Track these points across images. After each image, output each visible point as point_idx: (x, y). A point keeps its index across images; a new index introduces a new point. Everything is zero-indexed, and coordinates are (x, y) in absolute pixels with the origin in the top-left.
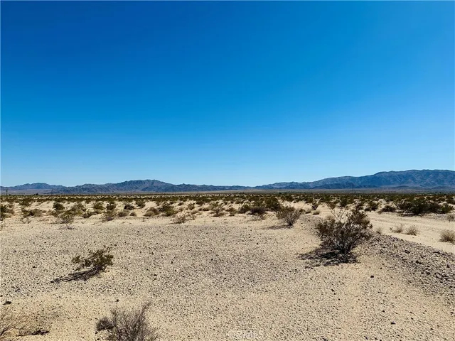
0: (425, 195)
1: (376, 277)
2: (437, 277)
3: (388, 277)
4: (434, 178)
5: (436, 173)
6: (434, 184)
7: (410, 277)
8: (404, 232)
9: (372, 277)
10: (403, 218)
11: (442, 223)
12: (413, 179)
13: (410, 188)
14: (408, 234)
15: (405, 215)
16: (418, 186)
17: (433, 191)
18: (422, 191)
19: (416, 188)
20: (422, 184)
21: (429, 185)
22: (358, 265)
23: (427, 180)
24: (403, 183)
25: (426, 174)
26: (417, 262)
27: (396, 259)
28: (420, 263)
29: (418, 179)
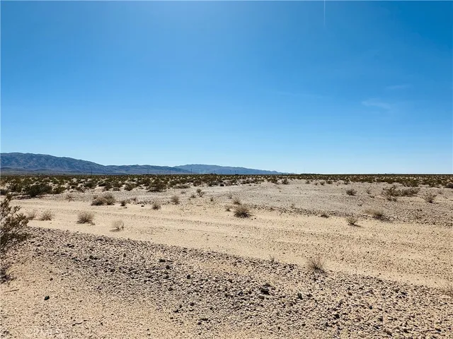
0: (30, 177)
1: (52, 296)
2: (124, 272)
3: (68, 291)
4: (37, 161)
5: (40, 157)
6: (36, 166)
7: (96, 282)
8: (37, 218)
9: (47, 298)
10: (21, 201)
11: (63, 203)
12: (17, 161)
13: (13, 170)
14: (43, 220)
15: (22, 198)
16: (22, 168)
17: (36, 173)
18: (26, 173)
19: (20, 170)
20: (26, 166)
21: (32, 167)
22: (13, 284)
23: (31, 163)
24: (6, 164)
25: (30, 157)
26: (91, 257)
27: (63, 258)
28: (96, 259)
29: (22, 161)
